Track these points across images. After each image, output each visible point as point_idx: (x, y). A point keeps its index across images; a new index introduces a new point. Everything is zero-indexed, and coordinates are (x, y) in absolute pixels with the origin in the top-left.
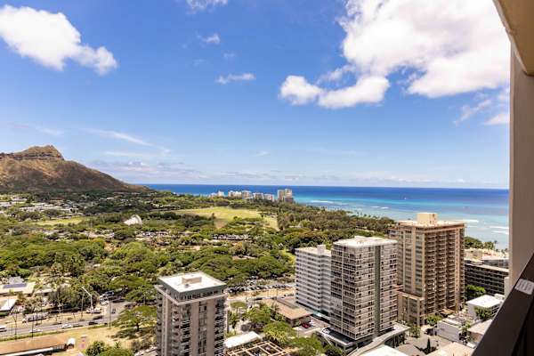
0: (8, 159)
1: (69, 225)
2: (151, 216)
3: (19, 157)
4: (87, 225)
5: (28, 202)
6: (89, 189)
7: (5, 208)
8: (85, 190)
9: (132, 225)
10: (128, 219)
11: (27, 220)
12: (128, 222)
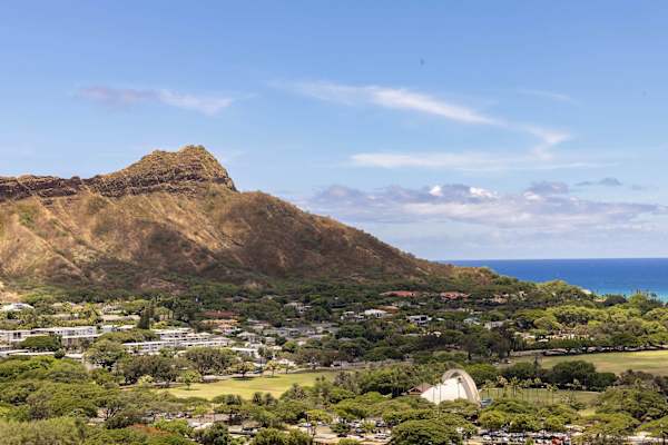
0: (90, 195)
1: (257, 399)
2: (508, 375)
3: (114, 187)
4: (307, 402)
5: (144, 325)
6: (309, 282)
7: (86, 344)
8: (297, 286)
9: (445, 405)
10: (433, 384)
11: (142, 381)
12: (433, 395)
